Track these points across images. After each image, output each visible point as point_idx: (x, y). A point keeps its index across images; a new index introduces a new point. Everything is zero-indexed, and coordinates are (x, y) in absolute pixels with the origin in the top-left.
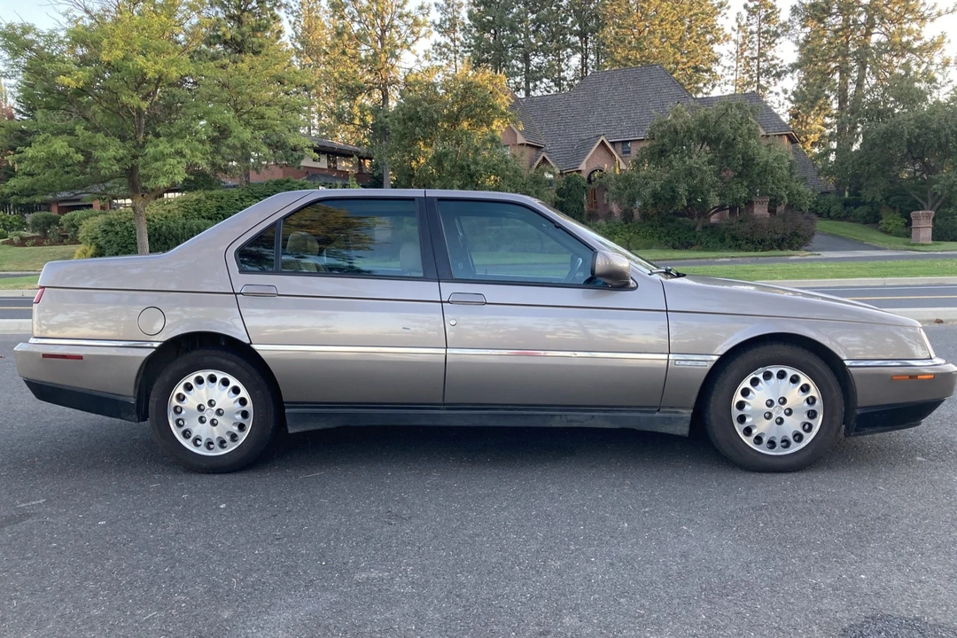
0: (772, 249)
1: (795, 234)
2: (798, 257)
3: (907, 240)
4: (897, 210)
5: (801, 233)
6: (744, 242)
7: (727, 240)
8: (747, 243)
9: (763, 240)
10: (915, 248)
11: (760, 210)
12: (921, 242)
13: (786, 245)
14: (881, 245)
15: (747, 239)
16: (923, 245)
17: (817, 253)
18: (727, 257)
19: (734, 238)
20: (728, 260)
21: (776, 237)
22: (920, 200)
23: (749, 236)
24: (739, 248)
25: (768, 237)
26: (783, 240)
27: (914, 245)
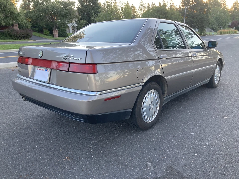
0: (21, 39)
1: (28, 35)
2: (30, 41)
3: (53, 37)
4: (47, 29)
5: (29, 34)
6: (14, 37)
7: (8, 36)
8: (15, 37)
9: (19, 36)
10: (55, 39)
11: (16, 28)
12: (56, 37)
13: (26, 38)
14: (47, 38)
15: (15, 36)
16: (57, 38)
17: (35, 40)
18: (10, 41)
19: (11, 36)
20: (11, 42)
21: (23, 35)
22: (52, 27)
23: (15, 35)
24: (12, 38)
25: (21, 36)
26: (25, 36)
27: (55, 38)
